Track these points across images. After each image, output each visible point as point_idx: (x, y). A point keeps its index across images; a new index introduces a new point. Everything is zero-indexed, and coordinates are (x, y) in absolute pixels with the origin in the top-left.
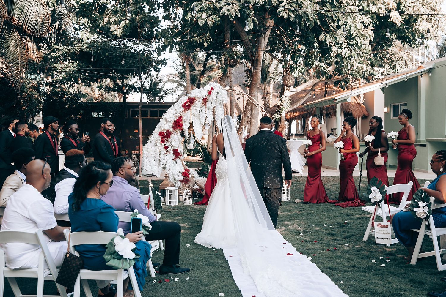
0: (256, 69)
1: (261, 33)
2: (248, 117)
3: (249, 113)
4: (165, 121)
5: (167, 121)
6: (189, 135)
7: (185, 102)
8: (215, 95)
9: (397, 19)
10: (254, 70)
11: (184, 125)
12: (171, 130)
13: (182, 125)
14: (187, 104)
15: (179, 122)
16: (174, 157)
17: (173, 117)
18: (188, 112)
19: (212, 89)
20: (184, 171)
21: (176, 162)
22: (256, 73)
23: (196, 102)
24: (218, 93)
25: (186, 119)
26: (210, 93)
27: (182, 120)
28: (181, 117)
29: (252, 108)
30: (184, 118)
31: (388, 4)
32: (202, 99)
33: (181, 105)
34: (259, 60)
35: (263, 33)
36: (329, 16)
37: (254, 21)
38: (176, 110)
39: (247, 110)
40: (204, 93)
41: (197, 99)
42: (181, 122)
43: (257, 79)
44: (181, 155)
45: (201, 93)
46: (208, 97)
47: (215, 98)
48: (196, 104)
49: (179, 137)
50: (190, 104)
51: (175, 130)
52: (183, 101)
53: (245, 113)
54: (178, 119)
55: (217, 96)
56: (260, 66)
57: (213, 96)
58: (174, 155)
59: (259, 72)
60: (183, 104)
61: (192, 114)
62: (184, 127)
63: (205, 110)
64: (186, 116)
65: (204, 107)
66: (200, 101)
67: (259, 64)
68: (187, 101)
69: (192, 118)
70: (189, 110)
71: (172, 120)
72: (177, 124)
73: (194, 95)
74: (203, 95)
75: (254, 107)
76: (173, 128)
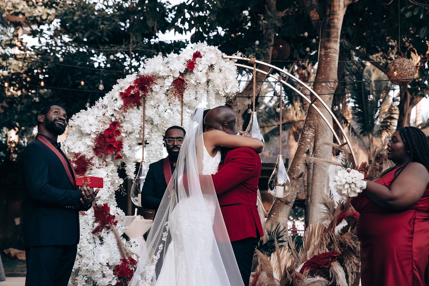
0: (326, 48)
2: (308, 153)
3: (309, 143)
5: (82, 134)
6: (136, 173)
7: (127, 87)
8: (205, 71)
10: (323, 50)
11: (125, 145)
12: (90, 155)
13: (120, 145)
14: (132, 92)
15: (111, 137)
17: (97, 123)
19: (197, 55)
20: (119, 263)
21: (101, 239)
22: (327, 55)
23: (156, 88)
24: (211, 67)
25: (130, 130)
26: (191, 66)
27: (118, 133)
28: (115, 124)
29: (316, 132)
30: (126, 127)
32: (171, 80)
34: (334, 27)
38: (105, 107)
39: (305, 138)
40: (175, 65)
41: (159, 81)
42: (117, 138)
43: (330, 70)
44: (117, 222)
45: (169, 65)
46: (187, 77)
47: (204, 80)
48: (157, 93)
49: (112, 176)
50: (141, 93)
51: (101, 157)
52: (122, 85)
53: (302, 145)
54: (108, 130)
55: (211, 74)
56: (336, 41)
57: (199, 73)
58: (96, 221)
59: (334, 55)
60: (123, 91)
61: (146, 119)
62: (126, 150)
63: (180, 109)
64: (129, 122)
65: (177, 101)
66: (165, 85)
67: (334, 36)
68: (133, 85)
69: (147, 131)
70: (135, 108)
71: (94, 131)
72: (105, 142)
73: (152, 71)
74: (175, 71)
75: (322, 131)
76: (97, 150)
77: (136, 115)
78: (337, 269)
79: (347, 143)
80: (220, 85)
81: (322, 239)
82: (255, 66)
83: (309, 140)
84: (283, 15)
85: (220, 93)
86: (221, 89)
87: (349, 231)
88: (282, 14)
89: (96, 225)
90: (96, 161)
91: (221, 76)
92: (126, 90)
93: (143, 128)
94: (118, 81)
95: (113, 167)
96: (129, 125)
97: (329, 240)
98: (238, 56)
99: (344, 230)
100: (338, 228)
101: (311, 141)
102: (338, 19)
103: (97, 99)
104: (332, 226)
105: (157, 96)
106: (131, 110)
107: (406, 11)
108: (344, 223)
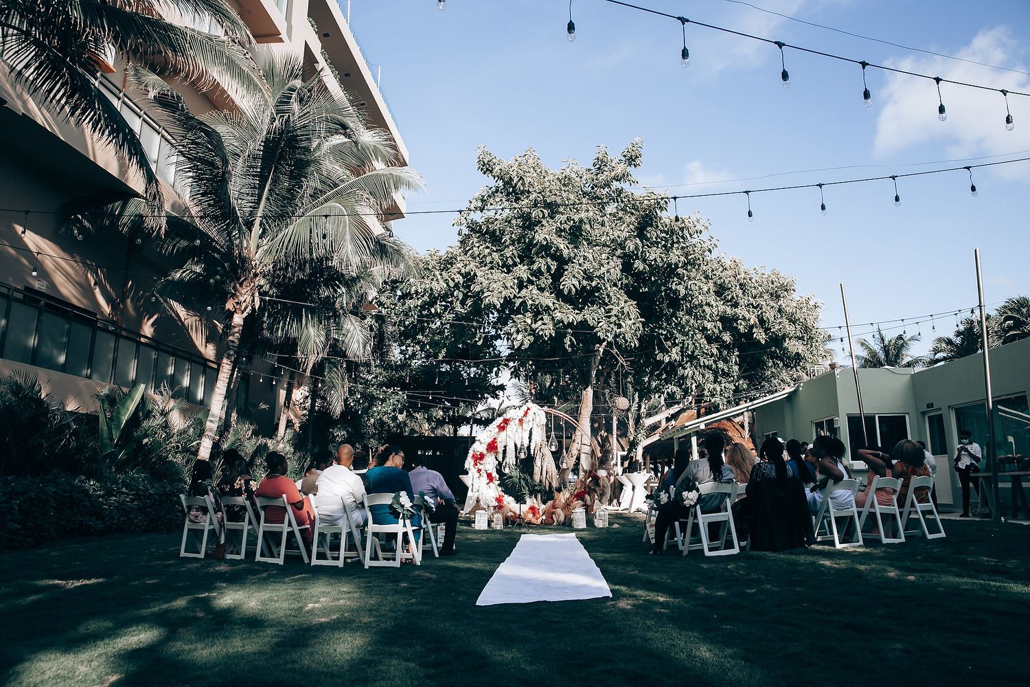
4: (478, 443)
7: (500, 422)
8: (532, 415)
9: (760, 335)
11: (499, 447)
12: (485, 452)
13: (497, 447)
14: (501, 425)
15: (493, 445)
16: (488, 481)
17: (488, 437)
18: (503, 434)
19: (528, 409)
21: (489, 487)
23: (512, 423)
24: (534, 413)
25: (501, 441)
26: (526, 413)
27: (496, 442)
28: (495, 439)
30: (499, 440)
31: (749, 320)
32: (518, 419)
33: (495, 426)
37: (571, 340)
38: (490, 431)
41: (513, 420)
45: (517, 413)
46: (524, 418)
47: (531, 419)
50: (505, 425)
51: (489, 453)
54: (492, 441)
55: (534, 416)
57: (530, 417)
58: (487, 479)
61: (507, 436)
64: (501, 438)
65: (520, 428)
66: (515, 422)
68: (502, 422)
70: (503, 431)
71: (486, 442)
72: (491, 447)
73: (510, 416)
74: (519, 416)
76: (487, 450)
78: (587, 497)
90: (487, 454)
91: (539, 416)
92: (498, 424)
98: (546, 408)
105: (512, 426)
106: (501, 433)
108: (590, 479)
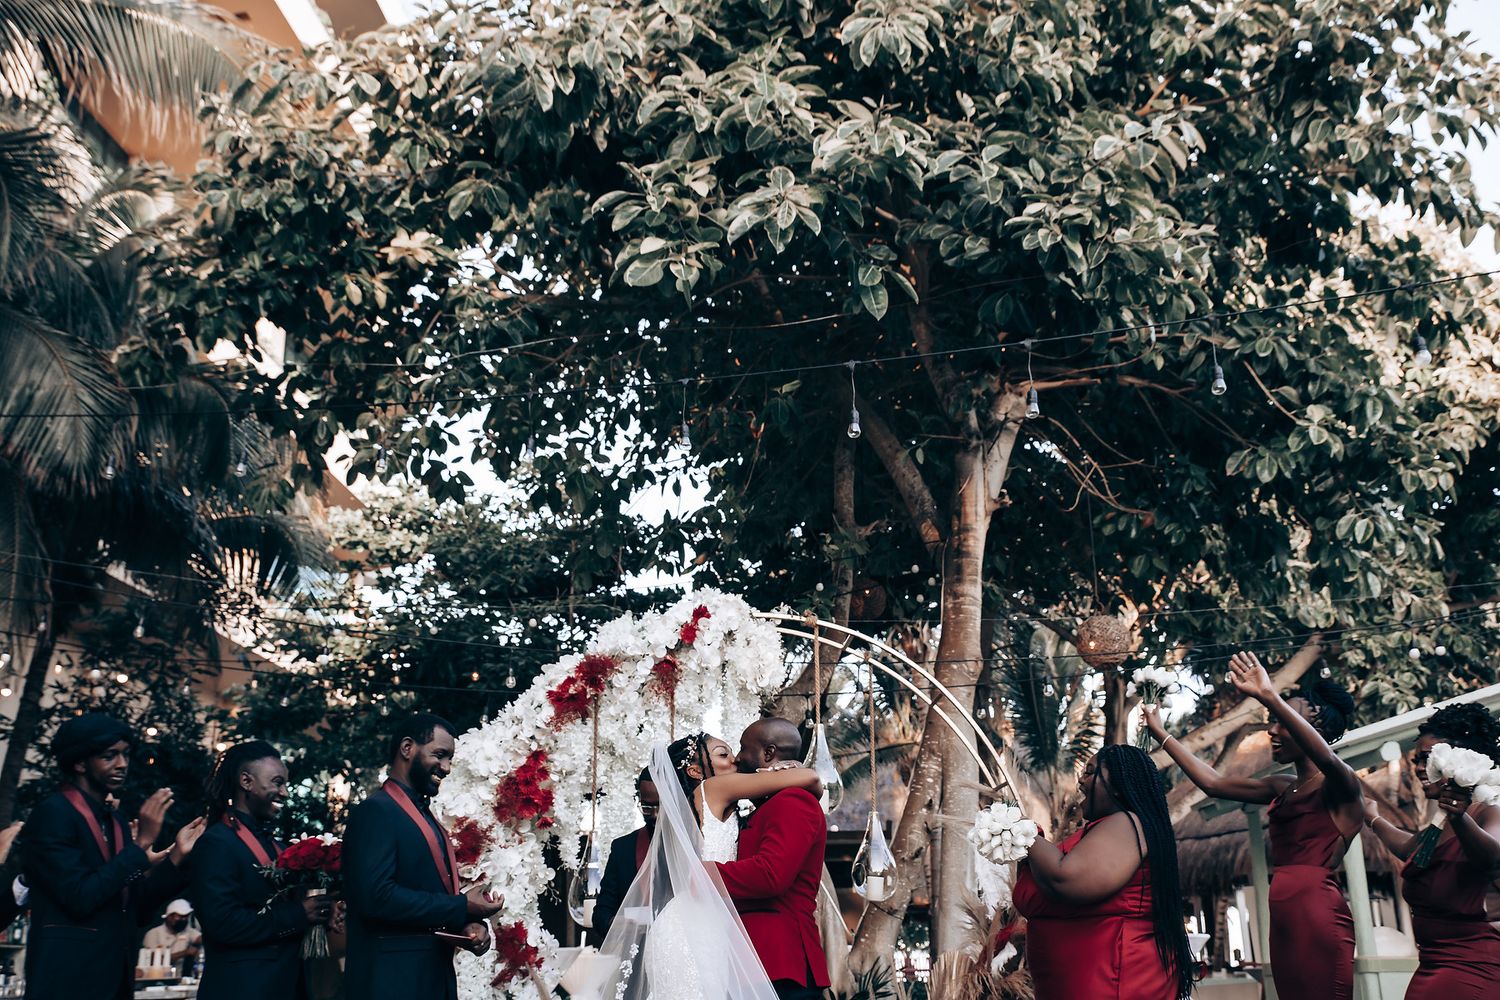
0: (956, 596)
1: (970, 436)
2: (930, 806)
3: (932, 786)
4: (461, 780)
5: (472, 778)
6: (580, 856)
7: (562, 680)
8: (717, 644)
10: (950, 600)
11: (556, 798)
12: (488, 821)
13: (548, 799)
14: (572, 691)
15: (530, 783)
16: (504, 967)
17: (500, 754)
19: (701, 613)
21: (509, 997)
22: (958, 610)
23: (618, 679)
24: (730, 635)
25: (568, 768)
26: (689, 634)
27: (544, 773)
28: (537, 756)
29: (944, 764)
30: (559, 761)
32: (650, 663)
33: (541, 695)
34: (968, 554)
35: (979, 438)
36: (1262, 355)
38: (518, 721)
39: (923, 775)
40: (656, 633)
41: (626, 666)
42: (542, 785)
43: (965, 638)
44: (541, 960)
45: (645, 633)
46: (681, 658)
47: (716, 662)
48: (621, 690)
49: (532, 865)
50: (590, 692)
51: (509, 825)
52: (553, 677)
53: (917, 790)
54: (523, 768)
55: (729, 649)
56: (975, 581)
57: (706, 649)
58: (499, 960)
59: (972, 608)
60: (554, 689)
61: (601, 744)
62: (559, 808)
63: (668, 723)
64: (567, 751)
65: (662, 705)
66: (637, 675)
67: (969, 570)
68: (573, 675)
69: (601, 768)
70: (579, 721)
71: (495, 771)
72: (518, 793)
73: (611, 646)
74: (657, 646)
75: (956, 760)
76: (501, 811)
77: (580, 735)
79: (1006, 784)
80: (749, 670)
81: (966, 986)
82: (817, 631)
83: (930, 780)
84: (868, 533)
85: (748, 687)
86: (750, 679)
87: (1021, 966)
88: (866, 531)
89: (500, 967)
90: (499, 832)
91: (750, 652)
92: (560, 687)
93: (594, 762)
94: (544, 668)
95: (533, 845)
96: (565, 757)
97: (980, 988)
98: (783, 612)
99: (1011, 966)
100: (999, 962)
101: (935, 782)
102: (975, 538)
103: (502, 706)
104: (985, 957)
105: (621, 697)
106: (569, 726)
107: (1104, 522)
108: (1010, 951)
